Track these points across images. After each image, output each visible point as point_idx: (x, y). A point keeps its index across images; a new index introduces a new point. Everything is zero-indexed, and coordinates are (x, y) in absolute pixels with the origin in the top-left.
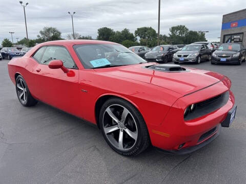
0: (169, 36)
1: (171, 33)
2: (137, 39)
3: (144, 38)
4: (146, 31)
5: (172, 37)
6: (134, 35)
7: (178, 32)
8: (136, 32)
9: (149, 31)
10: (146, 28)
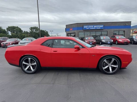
0: (29, 32)
1: (30, 31)
2: (8, 33)
3: (14, 32)
4: (14, 29)
5: (31, 33)
6: (6, 30)
7: (34, 30)
8: (7, 29)
9: (17, 29)
10: (14, 27)
